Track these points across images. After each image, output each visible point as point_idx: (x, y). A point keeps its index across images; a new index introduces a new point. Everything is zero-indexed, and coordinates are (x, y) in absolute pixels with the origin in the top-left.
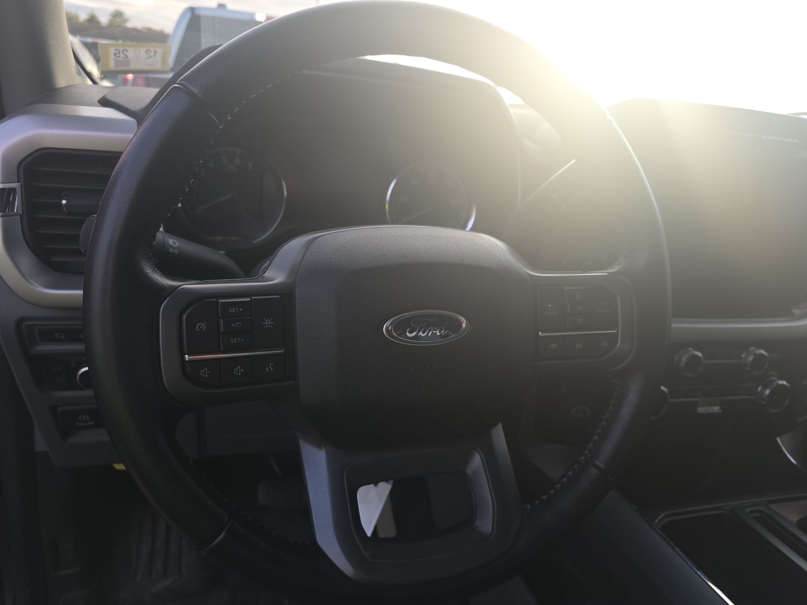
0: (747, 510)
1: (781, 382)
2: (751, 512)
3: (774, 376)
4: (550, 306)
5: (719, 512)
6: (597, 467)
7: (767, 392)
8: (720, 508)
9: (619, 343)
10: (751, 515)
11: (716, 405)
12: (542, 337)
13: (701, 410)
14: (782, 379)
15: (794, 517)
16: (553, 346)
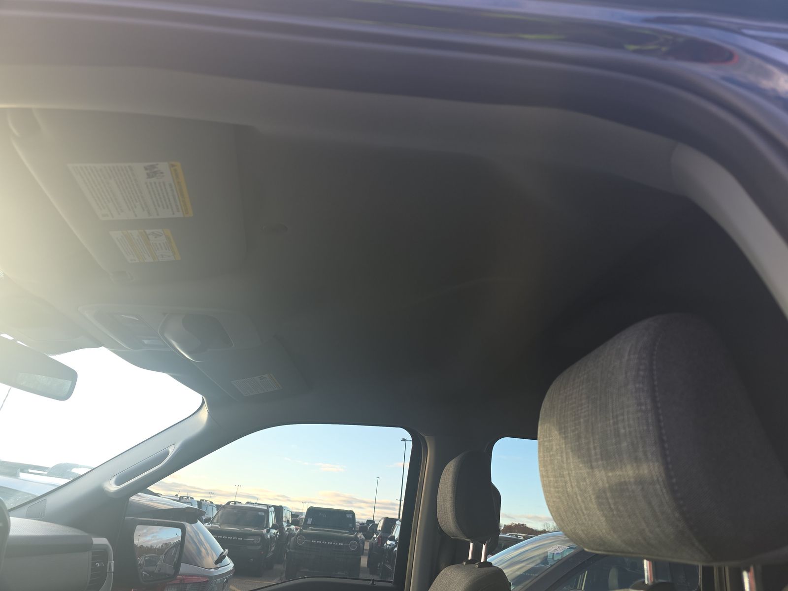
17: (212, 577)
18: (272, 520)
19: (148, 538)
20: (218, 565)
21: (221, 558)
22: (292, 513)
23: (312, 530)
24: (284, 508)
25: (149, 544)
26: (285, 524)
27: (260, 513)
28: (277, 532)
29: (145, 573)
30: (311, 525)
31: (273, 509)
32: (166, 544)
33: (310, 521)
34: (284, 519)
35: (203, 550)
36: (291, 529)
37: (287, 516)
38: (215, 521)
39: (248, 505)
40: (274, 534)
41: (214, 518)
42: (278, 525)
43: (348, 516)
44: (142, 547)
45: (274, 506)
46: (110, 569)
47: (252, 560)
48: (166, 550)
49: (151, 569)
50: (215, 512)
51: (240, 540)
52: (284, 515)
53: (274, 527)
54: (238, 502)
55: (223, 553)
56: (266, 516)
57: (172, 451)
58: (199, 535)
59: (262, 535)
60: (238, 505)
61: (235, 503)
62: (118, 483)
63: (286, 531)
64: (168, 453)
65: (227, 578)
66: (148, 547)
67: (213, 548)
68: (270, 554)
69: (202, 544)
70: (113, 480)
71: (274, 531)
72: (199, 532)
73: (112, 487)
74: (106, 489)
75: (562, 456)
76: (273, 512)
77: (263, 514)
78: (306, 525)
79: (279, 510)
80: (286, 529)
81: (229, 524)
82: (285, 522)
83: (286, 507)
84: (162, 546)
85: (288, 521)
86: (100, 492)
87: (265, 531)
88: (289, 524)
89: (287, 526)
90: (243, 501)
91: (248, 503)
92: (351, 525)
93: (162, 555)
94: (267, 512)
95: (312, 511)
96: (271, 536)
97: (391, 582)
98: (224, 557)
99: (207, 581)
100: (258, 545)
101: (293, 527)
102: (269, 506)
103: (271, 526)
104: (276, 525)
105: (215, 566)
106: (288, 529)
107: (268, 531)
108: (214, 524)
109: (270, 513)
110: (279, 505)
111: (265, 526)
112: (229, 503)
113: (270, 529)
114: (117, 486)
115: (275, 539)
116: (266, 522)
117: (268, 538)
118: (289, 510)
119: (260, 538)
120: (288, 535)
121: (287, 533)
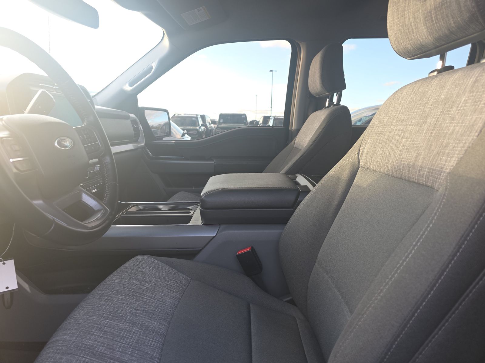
18: (201, 122)
21: (184, 135)
22: (211, 119)
23: (223, 125)
24: (206, 116)
26: (208, 124)
27: (193, 119)
30: (223, 123)
31: (200, 116)
32: (159, 125)
33: (222, 121)
34: (207, 122)
36: (211, 127)
37: (208, 120)
40: (203, 129)
42: (204, 124)
43: (243, 116)
46: (141, 129)
48: (161, 127)
52: (206, 120)
53: (202, 125)
54: (180, 114)
55: (184, 132)
56: (197, 120)
57: (154, 65)
59: (197, 130)
60: (179, 115)
62: (131, 85)
64: (152, 67)
70: (127, 85)
73: (128, 88)
74: (125, 90)
75: (405, 4)
76: (200, 118)
77: (195, 119)
78: (220, 123)
79: (203, 117)
85: (209, 123)
86: (122, 92)
87: (198, 128)
88: (210, 124)
89: (209, 125)
90: (183, 115)
92: (245, 121)
94: (197, 118)
95: (222, 116)
97: (282, 126)
100: (196, 135)
101: (212, 125)
102: (197, 115)
103: (200, 125)
106: (210, 127)
107: (200, 128)
110: (202, 114)
111: (197, 125)
112: (174, 115)
113: (200, 126)
114: (130, 87)
115: (204, 132)
116: (197, 123)
117: (200, 131)
118: (209, 117)
119: (196, 132)
120: (211, 129)
121: (210, 128)
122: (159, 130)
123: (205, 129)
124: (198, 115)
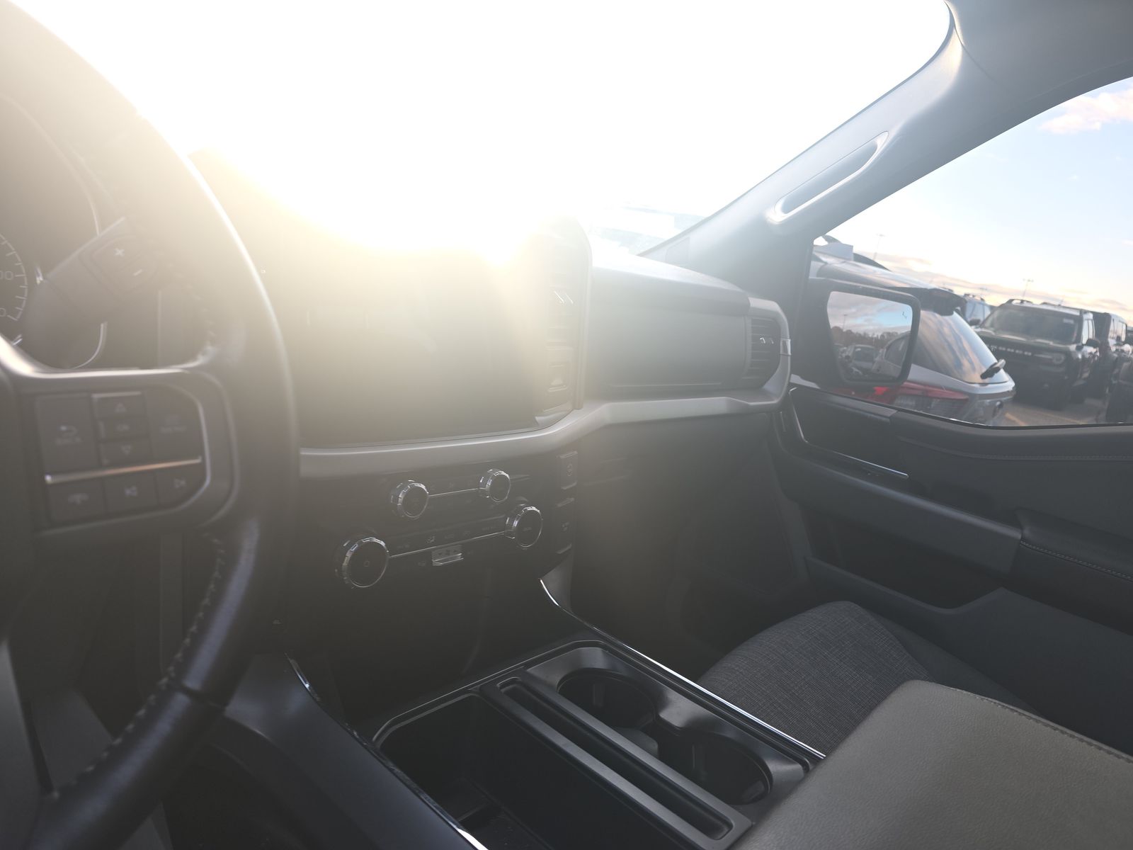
0: (498, 685)
1: (529, 509)
2: (503, 686)
3: (522, 502)
4: (64, 428)
5: (466, 696)
6: (188, 692)
7: (516, 523)
8: (465, 691)
9: (208, 482)
10: (503, 690)
11: (456, 552)
12: (52, 485)
13: (437, 562)
14: (531, 506)
15: (556, 679)
16: (78, 498)
17: (975, 395)
18: (1088, 332)
19: (859, 321)
20: (987, 380)
21: (992, 371)
22: (1128, 329)
24: (1113, 317)
25: (861, 330)
26: (1112, 342)
27: (1066, 321)
28: (1097, 352)
29: (857, 370)
31: (1091, 316)
32: (889, 334)
34: (1111, 334)
35: (966, 363)
36: (1123, 351)
37: (1117, 329)
38: (988, 324)
39: (1045, 307)
40: (1091, 353)
41: (985, 321)
42: (1100, 339)
44: (849, 332)
45: (1092, 312)
46: (785, 349)
47: (1046, 385)
48: (889, 343)
49: (865, 365)
50: (988, 312)
51: (1028, 356)
52: (1112, 328)
53: (1090, 343)
54: (1028, 302)
55: (995, 364)
56: (1077, 325)
58: (961, 342)
59: (1068, 354)
60: (1026, 304)
61: (1022, 301)
63: (1114, 352)
64: (874, 149)
65: (1001, 401)
66: (860, 335)
67: (982, 359)
68: (1081, 382)
69: (965, 353)
71: (1090, 350)
72: (962, 337)
73: (777, 216)
74: (768, 220)
76: (1090, 322)
77: (1072, 322)
79: (1102, 321)
80: (1113, 349)
81: (1013, 330)
82: (1113, 338)
83: (1117, 316)
84: (882, 336)
85: (1118, 338)
87: (1073, 347)
90: (1037, 302)
91: (1044, 303)
93: (882, 348)
94: (1079, 320)
96: (1083, 356)
98: (997, 370)
99: (966, 400)
100: (1060, 366)
101: (1127, 347)
102: (1083, 312)
103: (1084, 341)
104: (1096, 342)
105: (981, 381)
106: (1117, 350)
107: (1079, 348)
108: (985, 328)
109: (1085, 323)
110: (1102, 311)
111: (1074, 340)
112: (1011, 301)
113: (1083, 345)
114: (783, 215)
115: (1092, 362)
116: (1075, 335)
117: (1078, 359)
118: (1123, 323)
119: (1063, 357)
120: (1117, 359)
121: (1116, 355)
122: (882, 351)
123: (1098, 354)
124: (1086, 312)
